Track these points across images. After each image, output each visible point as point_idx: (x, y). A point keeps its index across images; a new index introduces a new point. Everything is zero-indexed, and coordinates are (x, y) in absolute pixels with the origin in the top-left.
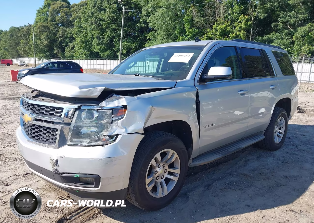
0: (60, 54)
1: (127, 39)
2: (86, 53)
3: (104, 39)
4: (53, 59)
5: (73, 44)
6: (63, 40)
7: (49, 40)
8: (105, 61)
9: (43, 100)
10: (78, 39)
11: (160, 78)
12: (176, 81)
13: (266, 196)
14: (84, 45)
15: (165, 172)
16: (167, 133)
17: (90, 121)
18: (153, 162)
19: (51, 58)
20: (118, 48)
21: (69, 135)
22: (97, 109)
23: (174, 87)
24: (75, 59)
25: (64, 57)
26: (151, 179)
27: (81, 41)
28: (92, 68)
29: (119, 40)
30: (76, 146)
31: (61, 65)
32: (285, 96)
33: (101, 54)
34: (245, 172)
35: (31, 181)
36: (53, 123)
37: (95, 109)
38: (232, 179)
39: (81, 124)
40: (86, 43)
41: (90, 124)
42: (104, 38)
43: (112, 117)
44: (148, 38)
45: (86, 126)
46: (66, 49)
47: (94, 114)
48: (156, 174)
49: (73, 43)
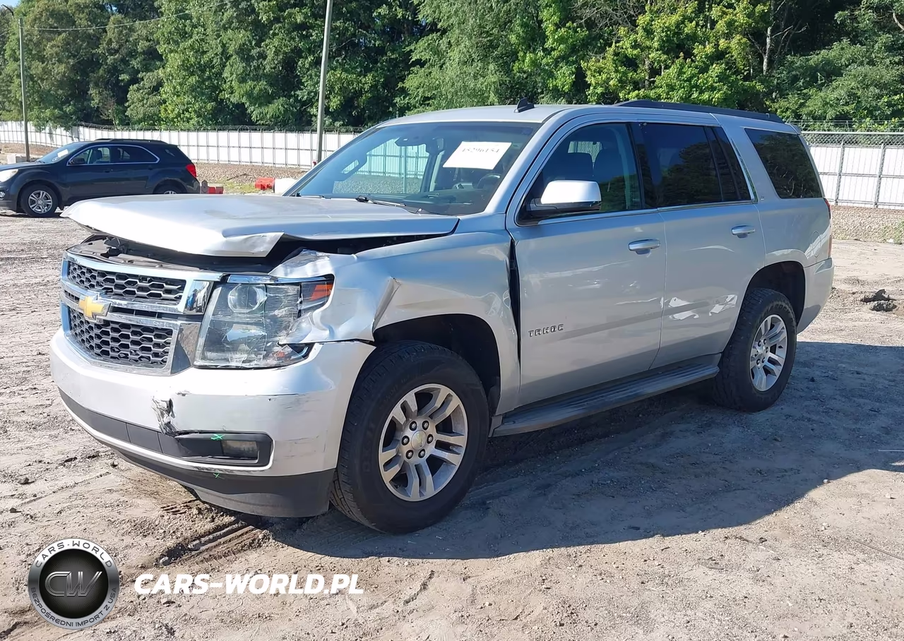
0: (110, 112)
1: (344, 59)
2: (200, 109)
3: (265, 58)
4: (87, 126)
5: (158, 73)
6: (123, 61)
7: (72, 62)
8: (268, 136)
9: (131, 262)
10: (174, 60)
11: (420, 210)
12: (458, 217)
13: (688, 509)
14: (193, 80)
15: (429, 442)
16: (433, 346)
17: (248, 311)
18: (397, 413)
19: (79, 125)
20: (312, 92)
21: (199, 344)
22: (265, 284)
23: (453, 232)
24: (163, 127)
25: (127, 123)
26: (391, 453)
27: (187, 67)
28: (221, 158)
29: (317, 62)
30: (216, 368)
31: (121, 150)
32: (781, 255)
33: (255, 112)
34: (652, 461)
35: (85, 474)
36: (160, 315)
37: (259, 284)
38: (611, 474)
39: (228, 319)
40: (203, 71)
41: (247, 318)
42: (263, 56)
43: (298, 302)
44: (414, 57)
45: (238, 323)
46: (133, 94)
47: (258, 296)
48: (406, 444)
49: (156, 71)
